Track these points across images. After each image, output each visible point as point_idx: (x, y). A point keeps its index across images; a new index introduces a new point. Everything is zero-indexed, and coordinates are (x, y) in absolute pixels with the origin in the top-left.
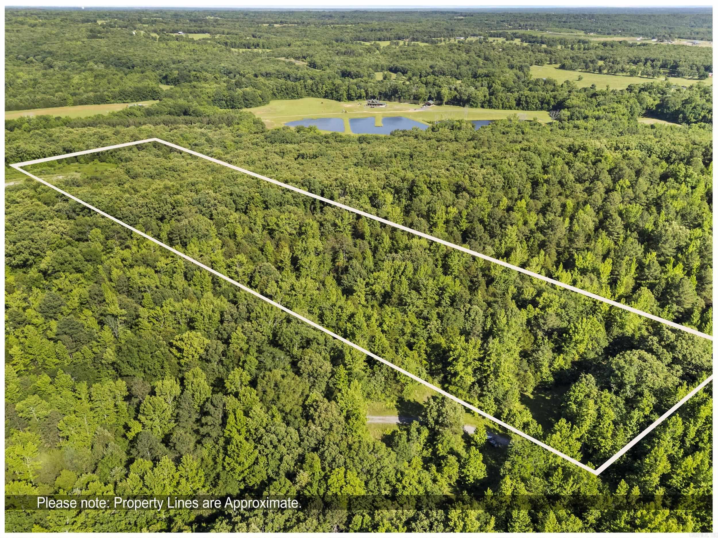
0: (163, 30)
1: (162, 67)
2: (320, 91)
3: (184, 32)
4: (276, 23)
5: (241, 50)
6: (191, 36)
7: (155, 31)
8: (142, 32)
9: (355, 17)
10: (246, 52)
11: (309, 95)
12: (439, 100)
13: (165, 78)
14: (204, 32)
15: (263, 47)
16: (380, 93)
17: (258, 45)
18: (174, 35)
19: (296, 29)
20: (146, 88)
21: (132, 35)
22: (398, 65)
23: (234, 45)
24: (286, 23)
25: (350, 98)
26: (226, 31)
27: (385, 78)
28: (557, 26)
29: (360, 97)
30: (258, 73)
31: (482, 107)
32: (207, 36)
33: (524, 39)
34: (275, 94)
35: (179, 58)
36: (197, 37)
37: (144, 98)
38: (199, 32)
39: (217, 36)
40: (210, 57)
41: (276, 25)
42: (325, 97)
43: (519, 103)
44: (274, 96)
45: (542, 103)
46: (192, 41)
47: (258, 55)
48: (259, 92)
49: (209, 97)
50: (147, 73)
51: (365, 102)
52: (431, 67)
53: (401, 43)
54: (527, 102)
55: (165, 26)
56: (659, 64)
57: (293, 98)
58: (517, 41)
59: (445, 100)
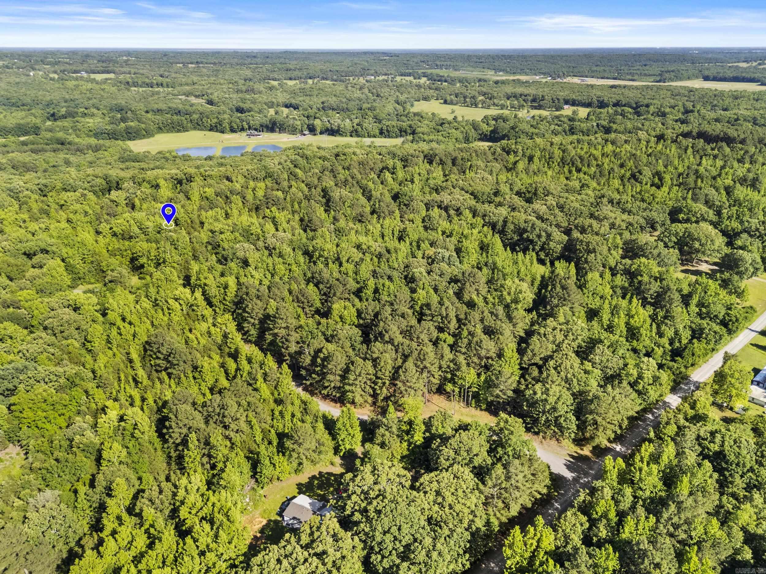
0: (64, 71)
1: (53, 106)
2: (205, 124)
3: (87, 72)
4: (192, 63)
5: (141, 89)
6: (93, 76)
7: (55, 72)
8: (41, 73)
9: (280, 57)
10: (145, 91)
11: (195, 128)
12: (312, 130)
13: (53, 115)
14: (108, 72)
15: (168, 86)
16: (261, 126)
17: (162, 85)
18: (74, 75)
19: (209, 69)
20: (28, 124)
21: (29, 75)
22: (293, 101)
23: (135, 84)
24: (202, 63)
25: (233, 130)
26: (133, 71)
27: (277, 113)
28: (472, 66)
29: (243, 129)
30: (148, 109)
31: (351, 136)
32: (112, 76)
33: (430, 77)
34: (161, 129)
35: (72, 97)
36: (99, 77)
37: (26, 133)
38: (103, 72)
39: (121, 77)
40: (105, 95)
41: (190, 65)
42: (211, 130)
43: (381, 133)
44: (160, 130)
45: (401, 131)
46: (93, 81)
47: (158, 93)
48: (143, 126)
49: (91, 131)
50: (33, 111)
51: (244, 134)
52: (323, 103)
53: (310, 81)
54: (388, 131)
55: (68, 67)
56: (530, 98)
57: (179, 131)
58: (423, 80)
59: (318, 130)
